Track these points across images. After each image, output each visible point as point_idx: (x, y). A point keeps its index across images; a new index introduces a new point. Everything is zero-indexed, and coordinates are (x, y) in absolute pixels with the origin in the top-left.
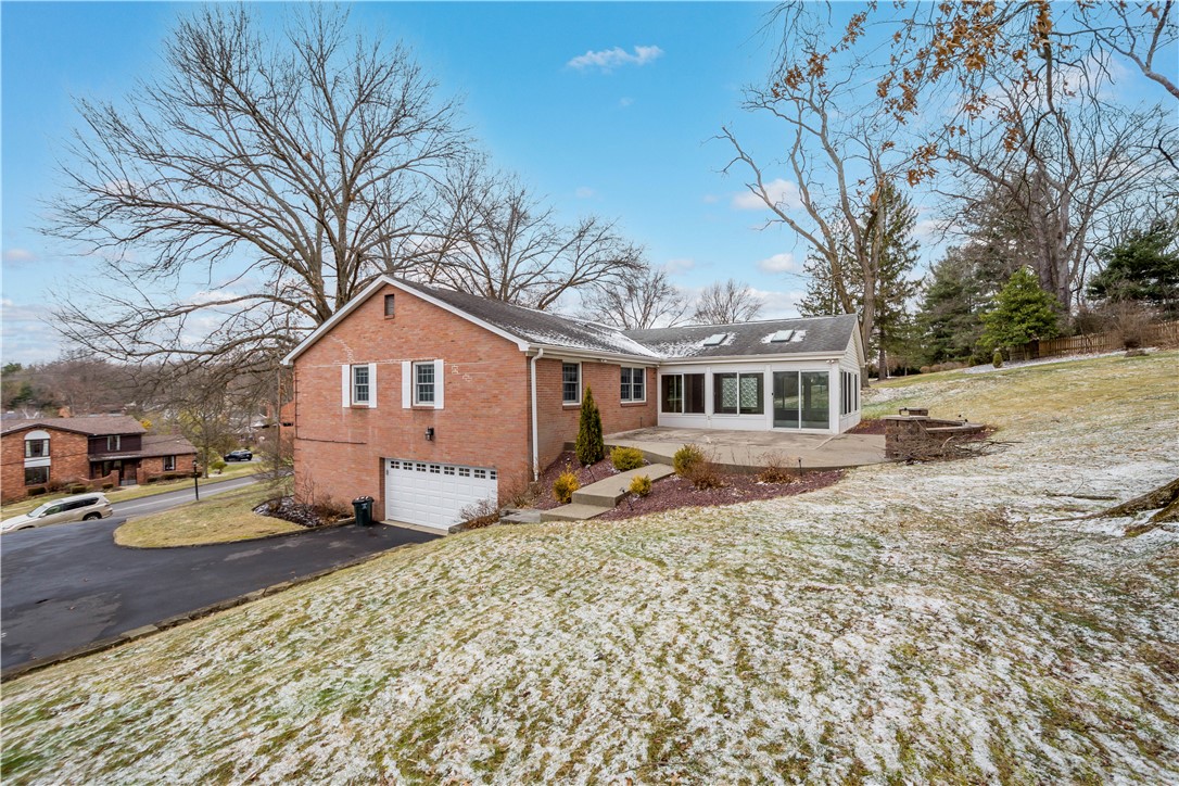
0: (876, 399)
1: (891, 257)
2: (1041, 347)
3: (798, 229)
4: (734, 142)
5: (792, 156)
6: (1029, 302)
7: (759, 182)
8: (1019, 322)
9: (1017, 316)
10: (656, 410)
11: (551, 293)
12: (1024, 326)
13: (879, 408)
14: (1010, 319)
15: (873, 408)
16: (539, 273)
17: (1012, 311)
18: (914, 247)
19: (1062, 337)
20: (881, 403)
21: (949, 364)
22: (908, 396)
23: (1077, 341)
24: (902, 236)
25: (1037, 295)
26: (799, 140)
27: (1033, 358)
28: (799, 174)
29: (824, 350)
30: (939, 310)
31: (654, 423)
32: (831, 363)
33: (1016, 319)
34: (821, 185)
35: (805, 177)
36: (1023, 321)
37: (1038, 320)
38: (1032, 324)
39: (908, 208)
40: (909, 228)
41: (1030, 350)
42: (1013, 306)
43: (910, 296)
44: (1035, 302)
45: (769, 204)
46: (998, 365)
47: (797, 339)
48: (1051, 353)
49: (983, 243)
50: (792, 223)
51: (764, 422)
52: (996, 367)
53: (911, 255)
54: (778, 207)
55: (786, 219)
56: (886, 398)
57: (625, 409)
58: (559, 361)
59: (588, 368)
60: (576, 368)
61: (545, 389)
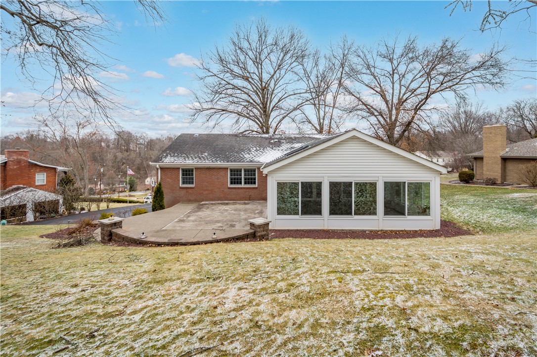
11: (422, 101)
57: (232, 190)
58: (177, 168)
59: (199, 170)
60: (192, 170)
61: (168, 179)
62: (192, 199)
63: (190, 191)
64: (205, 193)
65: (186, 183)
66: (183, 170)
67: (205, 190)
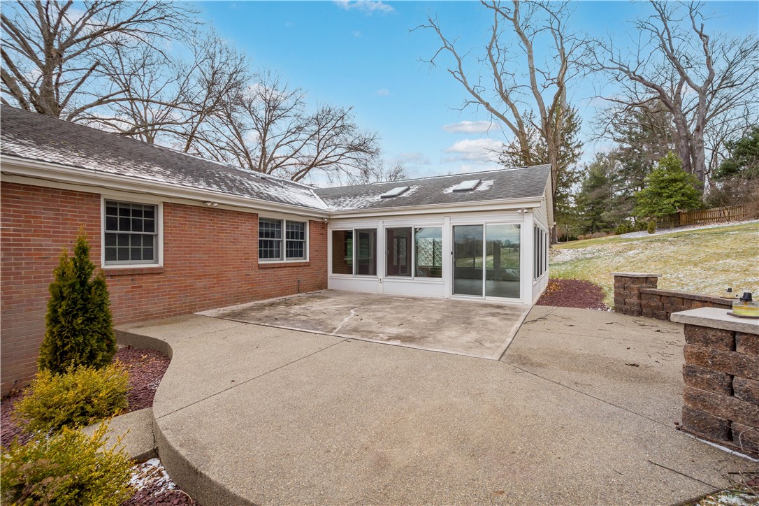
0: (559, 258)
1: (562, 153)
2: (683, 218)
3: (492, 110)
4: (439, 33)
5: (489, 49)
6: (675, 181)
7: (460, 69)
8: (668, 197)
9: (666, 192)
10: (326, 271)
11: (300, 172)
12: (672, 200)
13: (563, 268)
14: (660, 195)
15: (557, 267)
16: (291, 157)
17: (661, 188)
18: (579, 146)
19: (703, 208)
20: (564, 263)
21: (597, 234)
22: (588, 256)
23: (715, 212)
24: (570, 138)
25: (682, 175)
26: (494, 37)
27: (676, 227)
28: (494, 65)
29: (514, 196)
30: (593, 195)
31: (323, 285)
32: (523, 214)
33: (665, 195)
34: (513, 75)
35: (499, 67)
36: (670, 197)
37: (683, 195)
38: (679, 198)
39: (575, 117)
40: (575, 132)
41: (673, 220)
42: (662, 185)
43: (575, 182)
44: (681, 181)
45: (468, 89)
46: (652, 231)
47: (483, 187)
48: (691, 222)
49: (626, 146)
50: (487, 105)
51: (442, 287)
52: (650, 233)
53: (576, 152)
54: (476, 91)
55: (481, 101)
56: (568, 258)
57: (268, 271)
58: (90, 195)
59: (180, 213)
60: (150, 211)
61: (35, 240)
62: (153, 309)
63: (147, 282)
64: (199, 284)
65: (124, 256)
66: (111, 208)
67: (200, 277)
